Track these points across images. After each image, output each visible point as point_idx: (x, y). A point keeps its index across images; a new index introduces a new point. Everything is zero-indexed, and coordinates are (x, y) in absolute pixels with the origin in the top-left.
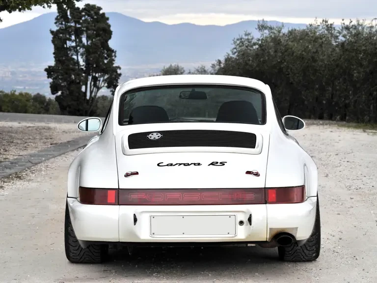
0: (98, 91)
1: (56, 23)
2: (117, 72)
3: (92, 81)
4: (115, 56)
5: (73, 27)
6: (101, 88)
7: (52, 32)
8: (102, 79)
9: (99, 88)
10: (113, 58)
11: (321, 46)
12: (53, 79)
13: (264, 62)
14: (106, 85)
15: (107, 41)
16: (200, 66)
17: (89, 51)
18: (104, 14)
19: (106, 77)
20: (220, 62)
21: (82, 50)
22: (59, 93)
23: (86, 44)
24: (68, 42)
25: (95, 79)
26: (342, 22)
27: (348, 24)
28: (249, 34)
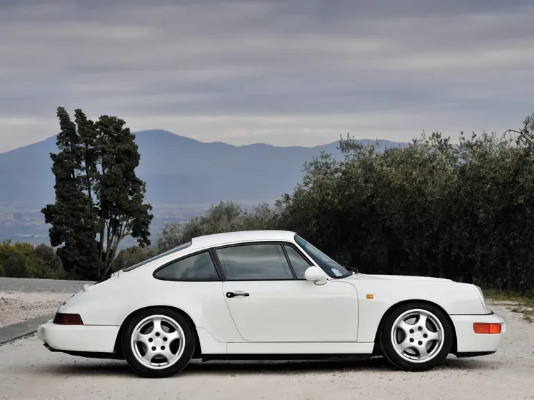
0: (118, 240)
1: (58, 144)
2: (147, 213)
3: (110, 226)
4: (145, 191)
5: (83, 148)
6: (124, 235)
7: (53, 156)
8: (125, 223)
9: (120, 236)
10: (141, 192)
11: (431, 172)
12: (54, 224)
13: (350, 197)
14: (131, 231)
15: (132, 169)
16: (261, 204)
17: (106, 184)
18: (128, 130)
19: (130, 221)
20: (287, 197)
22: (63, 244)
23: (101, 173)
24: (75, 170)
25: (115, 224)
26: (461, 136)
27: (470, 140)
28: (328, 156)
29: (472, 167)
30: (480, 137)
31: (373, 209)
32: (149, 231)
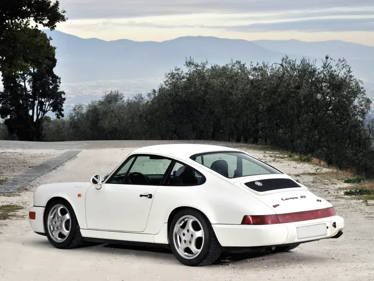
0: (44, 114)
2: (61, 97)
3: (38, 105)
4: (60, 83)
6: (47, 111)
8: (47, 103)
9: (45, 112)
10: (58, 84)
13: (192, 93)
14: (52, 108)
15: (51, 69)
16: (138, 93)
17: (35, 79)
19: (51, 102)
20: (154, 91)
21: (29, 77)
22: (9, 117)
23: (32, 72)
25: (41, 104)
26: (251, 64)
27: (256, 66)
28: (179, 69)
29: (257, 81)
30: (261, 65)
31: (204, 101)
32: (63, 108)
